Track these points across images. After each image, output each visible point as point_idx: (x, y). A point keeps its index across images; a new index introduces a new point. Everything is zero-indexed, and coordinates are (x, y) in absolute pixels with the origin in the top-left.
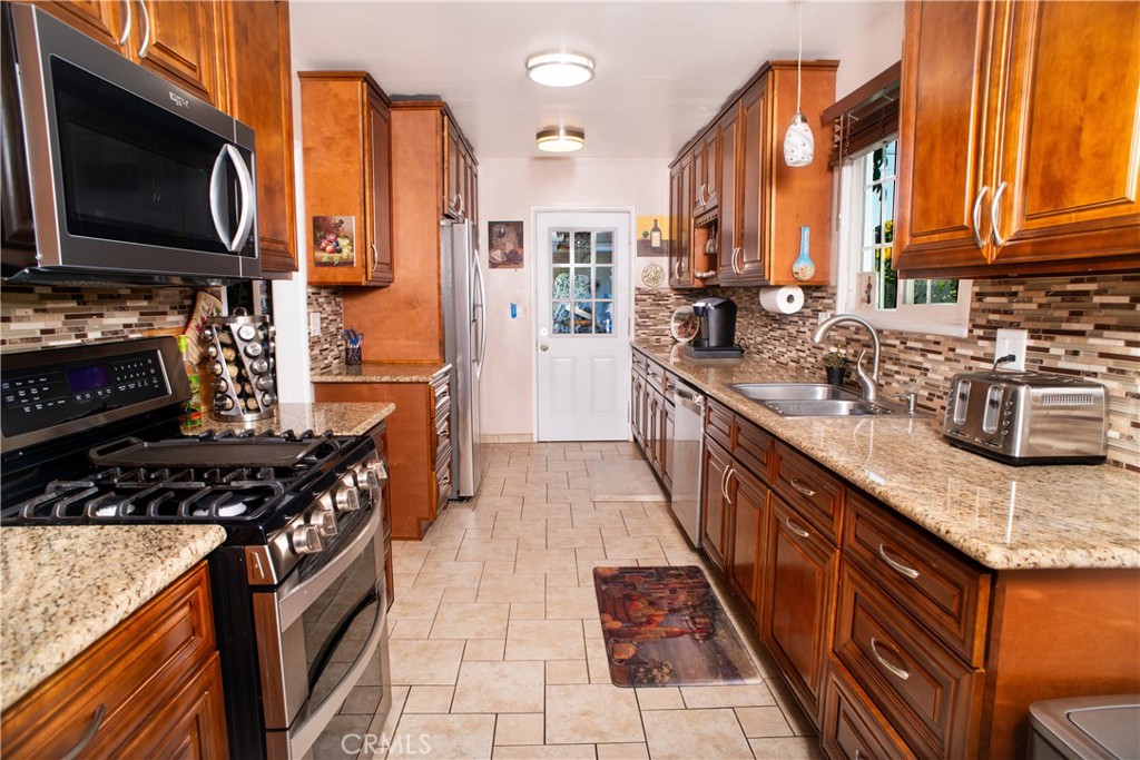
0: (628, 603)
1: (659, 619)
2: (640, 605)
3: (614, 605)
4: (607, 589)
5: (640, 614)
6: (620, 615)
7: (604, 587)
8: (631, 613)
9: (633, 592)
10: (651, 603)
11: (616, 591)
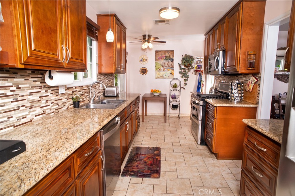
0: (152, 163)
1: (146, 158)
2: (149, 162)
3: (156, 163)
4: (157, 168)
5: (150, 160)
6: (156, 160)
7: (158, 169)
8: (152, 160)
9: (149, 166)
10: (146, 162)
11: (155, 168)
